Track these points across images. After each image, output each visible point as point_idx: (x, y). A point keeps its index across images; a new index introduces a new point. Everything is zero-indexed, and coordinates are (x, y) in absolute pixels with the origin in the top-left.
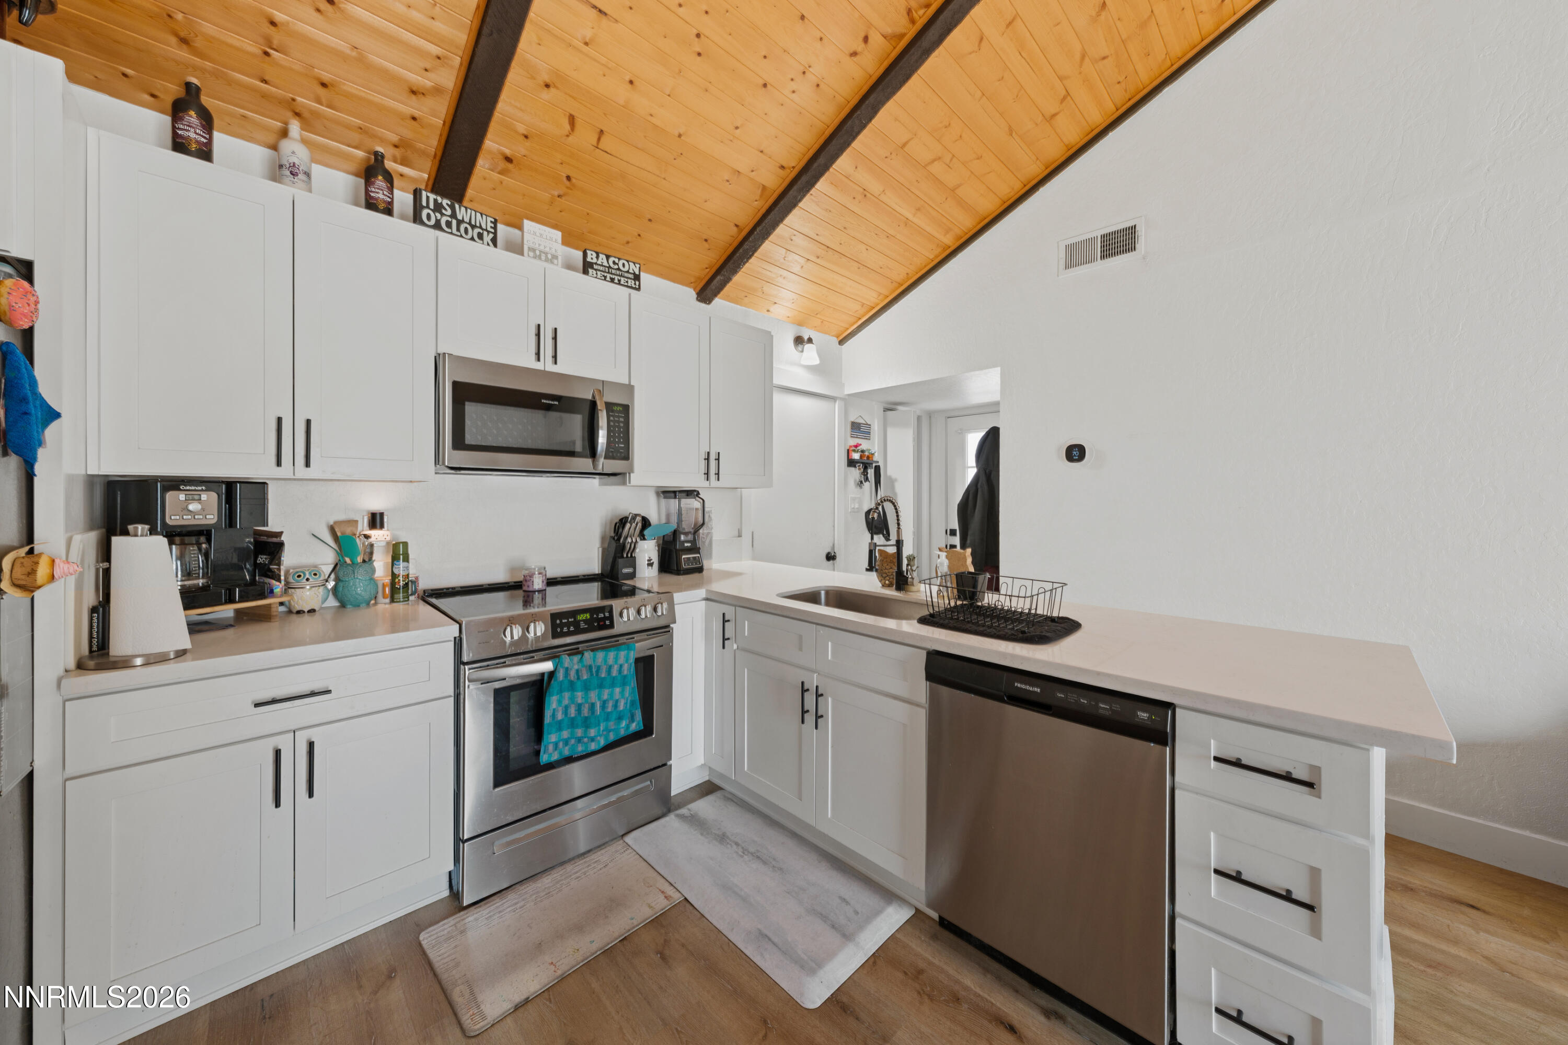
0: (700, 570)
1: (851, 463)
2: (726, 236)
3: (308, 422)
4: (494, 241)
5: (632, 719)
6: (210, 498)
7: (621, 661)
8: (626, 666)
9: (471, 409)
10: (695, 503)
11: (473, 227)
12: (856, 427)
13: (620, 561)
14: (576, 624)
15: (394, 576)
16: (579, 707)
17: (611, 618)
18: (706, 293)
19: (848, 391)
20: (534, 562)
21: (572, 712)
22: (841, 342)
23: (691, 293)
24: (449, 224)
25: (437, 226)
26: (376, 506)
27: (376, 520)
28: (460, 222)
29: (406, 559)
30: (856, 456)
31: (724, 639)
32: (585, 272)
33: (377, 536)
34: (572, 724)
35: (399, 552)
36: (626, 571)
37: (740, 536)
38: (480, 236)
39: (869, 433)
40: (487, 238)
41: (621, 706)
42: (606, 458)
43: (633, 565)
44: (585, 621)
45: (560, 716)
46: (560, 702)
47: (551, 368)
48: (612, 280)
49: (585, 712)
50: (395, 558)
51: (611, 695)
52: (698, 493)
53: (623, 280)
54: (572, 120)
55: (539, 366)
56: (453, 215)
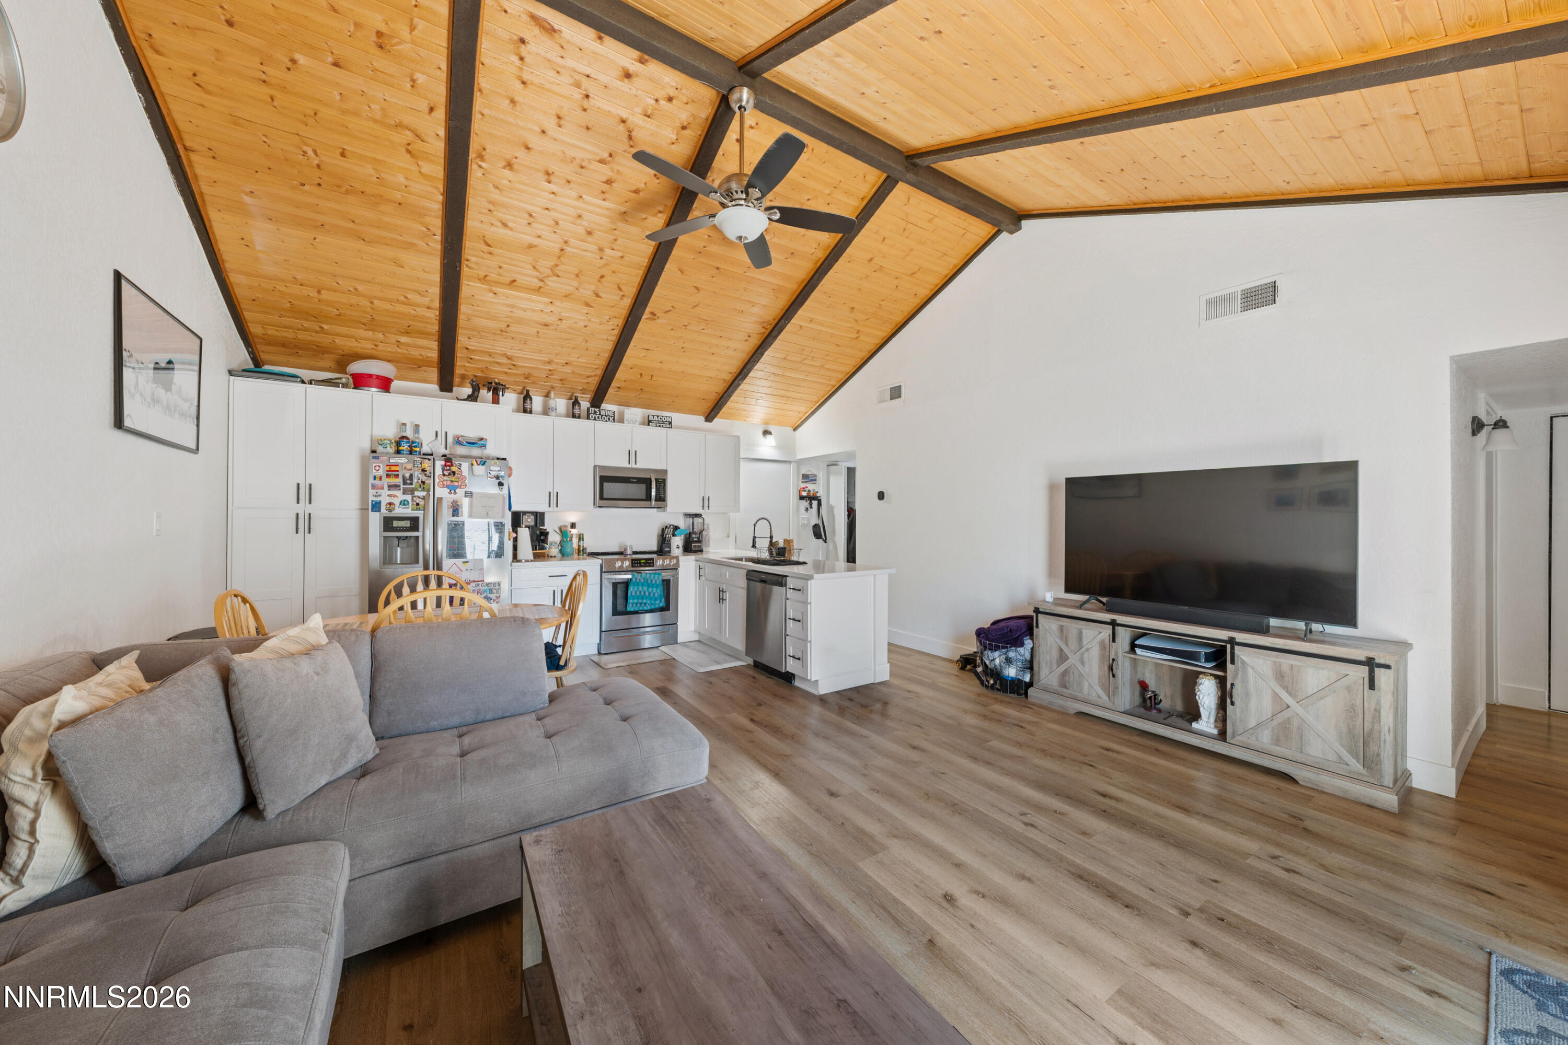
0: (702, 551)
1: (802, 498)
2: (713, 397)
3: (557, 493)
4: (614, 420)
5: (661, 602)
6: (532, 517)
7: (656, 578)
8: (658, 581)
9: (605, 484)
10: (700, 520)
11: (606, 416)
12: (805, 477)
13: (664, 545)
14: (640, 563)
15: (579, 546)
16: (640, 592)
17: (653, 563)
18: (709, 418)
19: (799, 457)
20: (628, 543)
21: (638, 593)
22: (795, 430)
23: (703, 418)
24: (598, 418)
25: (595, 419)
26: (573, 520)
27: (573, 526)
28: (602, 416)
29: (583, 540)
30: (804, 494)
31: (700, 576)
32: (649, 425)
33: (574, 531)
34: (638, 598)
35: (581, 538)
36: (666, 549)
37: (728, 537)
38: (609, 419)
39: (816, 480)
40: (611, 419)
41: (656, 595)
42: (656, 500)
43: (670, 547)
44: (644, 563)
45: (633, 594)
46: (633, 589)
47: (634, 466)
48: (660, 426)
49: (642, 594)
50: (579, 540)
51: (652, 590)
52: (701, 515)
53: (664, 425)
54: (641, 375)
55: (630, 466)
56: (600, 414)
